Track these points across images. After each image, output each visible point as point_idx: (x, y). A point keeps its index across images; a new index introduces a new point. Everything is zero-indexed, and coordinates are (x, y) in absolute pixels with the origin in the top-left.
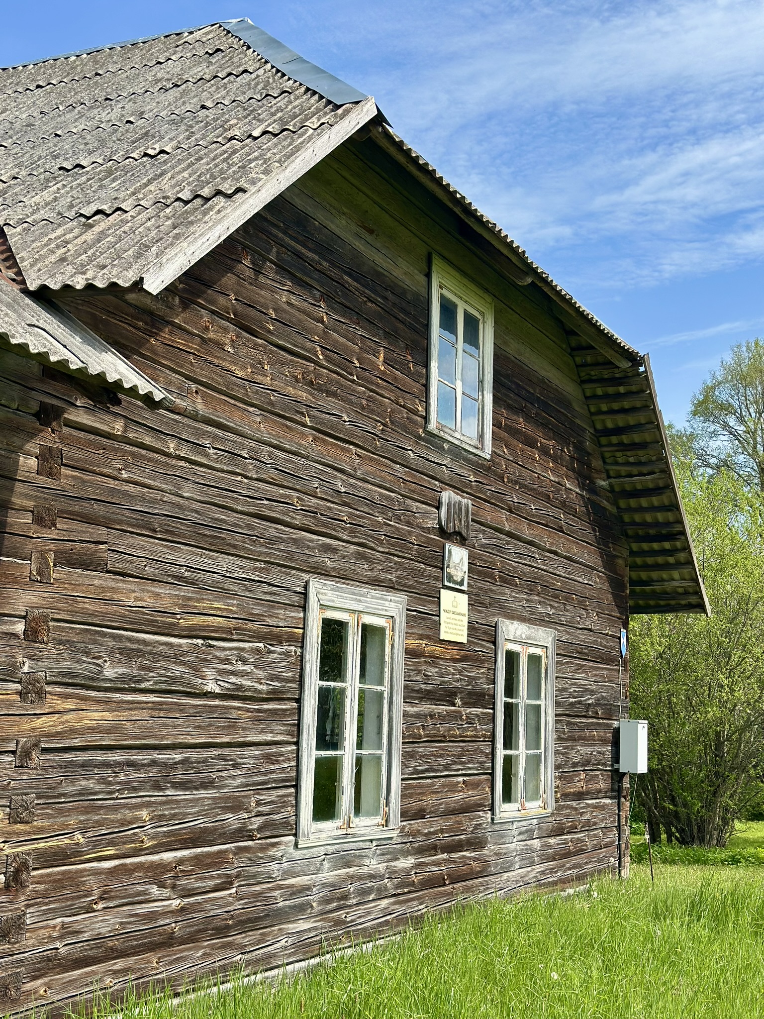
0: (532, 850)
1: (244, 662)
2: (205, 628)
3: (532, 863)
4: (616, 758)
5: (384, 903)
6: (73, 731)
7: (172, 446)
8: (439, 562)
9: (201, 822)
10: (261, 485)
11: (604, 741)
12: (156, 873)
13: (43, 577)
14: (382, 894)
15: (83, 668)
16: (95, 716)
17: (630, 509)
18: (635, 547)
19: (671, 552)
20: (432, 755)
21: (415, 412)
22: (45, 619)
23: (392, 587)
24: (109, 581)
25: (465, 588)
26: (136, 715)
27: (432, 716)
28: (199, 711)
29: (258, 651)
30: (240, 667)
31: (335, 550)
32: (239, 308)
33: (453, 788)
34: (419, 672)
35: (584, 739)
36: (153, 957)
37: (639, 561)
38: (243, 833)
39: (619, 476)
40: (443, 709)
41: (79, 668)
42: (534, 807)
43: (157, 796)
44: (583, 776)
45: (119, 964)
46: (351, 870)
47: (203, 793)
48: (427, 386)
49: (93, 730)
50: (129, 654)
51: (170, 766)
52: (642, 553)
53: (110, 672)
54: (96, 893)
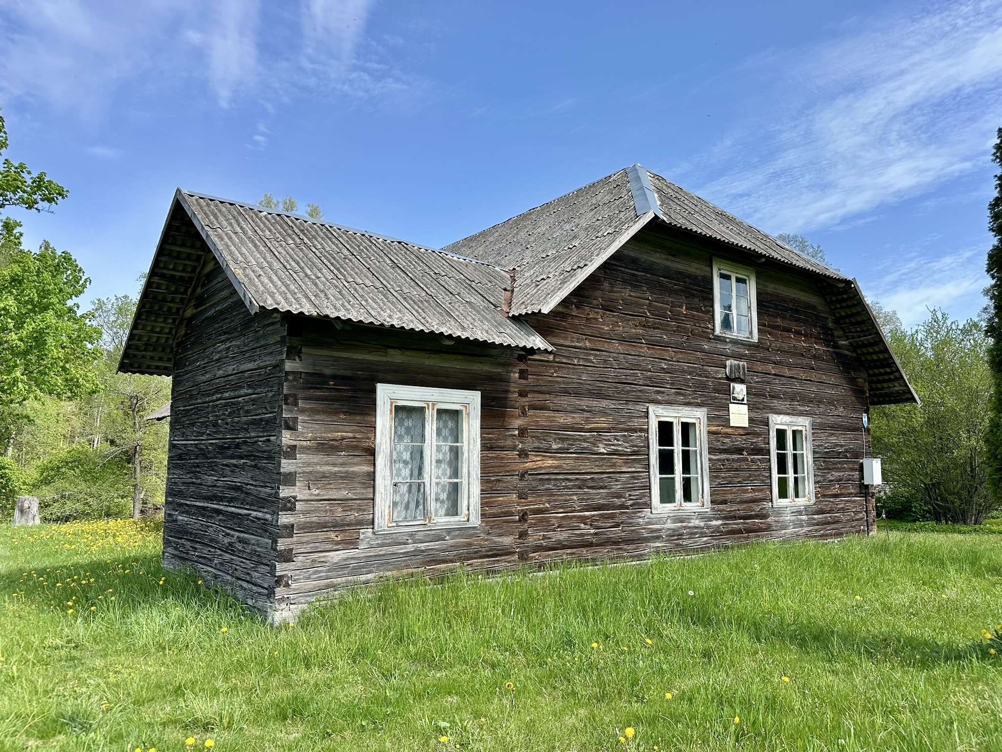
0: (802, 520)
1: (618, 440)
2: (598, 428)
3: (803, 526)
4: (862, 478)
5: (705, 539)
6: (541, 468)
7: (576, 362)
8: (728, 392)
9: (601, 501)
10: (621, 370)
11: (853, 470)
12: (583, 520)
13: (524, 413)
14: (703, 535)
15: (544, 445)
16: (550, 462)
17: (863, 354)
18: (871, 372)
19: (892, 373)
20: (730, 477)
21: (708, 328)
22: (526, 429)
23: (698, 405)
24: (552, 414)
25: (745, 402)
26: (567, 462)
27: (728, 460)
28: (596, 460)
29: (625, 436)
30: (616, 442)
31: (663, 392)
32: (604, 303)
33: (746, 491)
34: (719, 441)
35: (837, 468)
36: (584, 550)
37: (875, 379)
38: (622, 506)
39: (853, 338)
40: (735, 457)
41: (541, 446)
42: (801, 502)
43: (580, 491)
44: (837, 486)
45: (569, 551)
46: (684, 524)
47: (602, 491)
48: (713, 316)
49: (549, 467)
50: (563, 440)
51: (586, 480)
52: (875, 375)
53: (554, 447)
54: (556, 525)
